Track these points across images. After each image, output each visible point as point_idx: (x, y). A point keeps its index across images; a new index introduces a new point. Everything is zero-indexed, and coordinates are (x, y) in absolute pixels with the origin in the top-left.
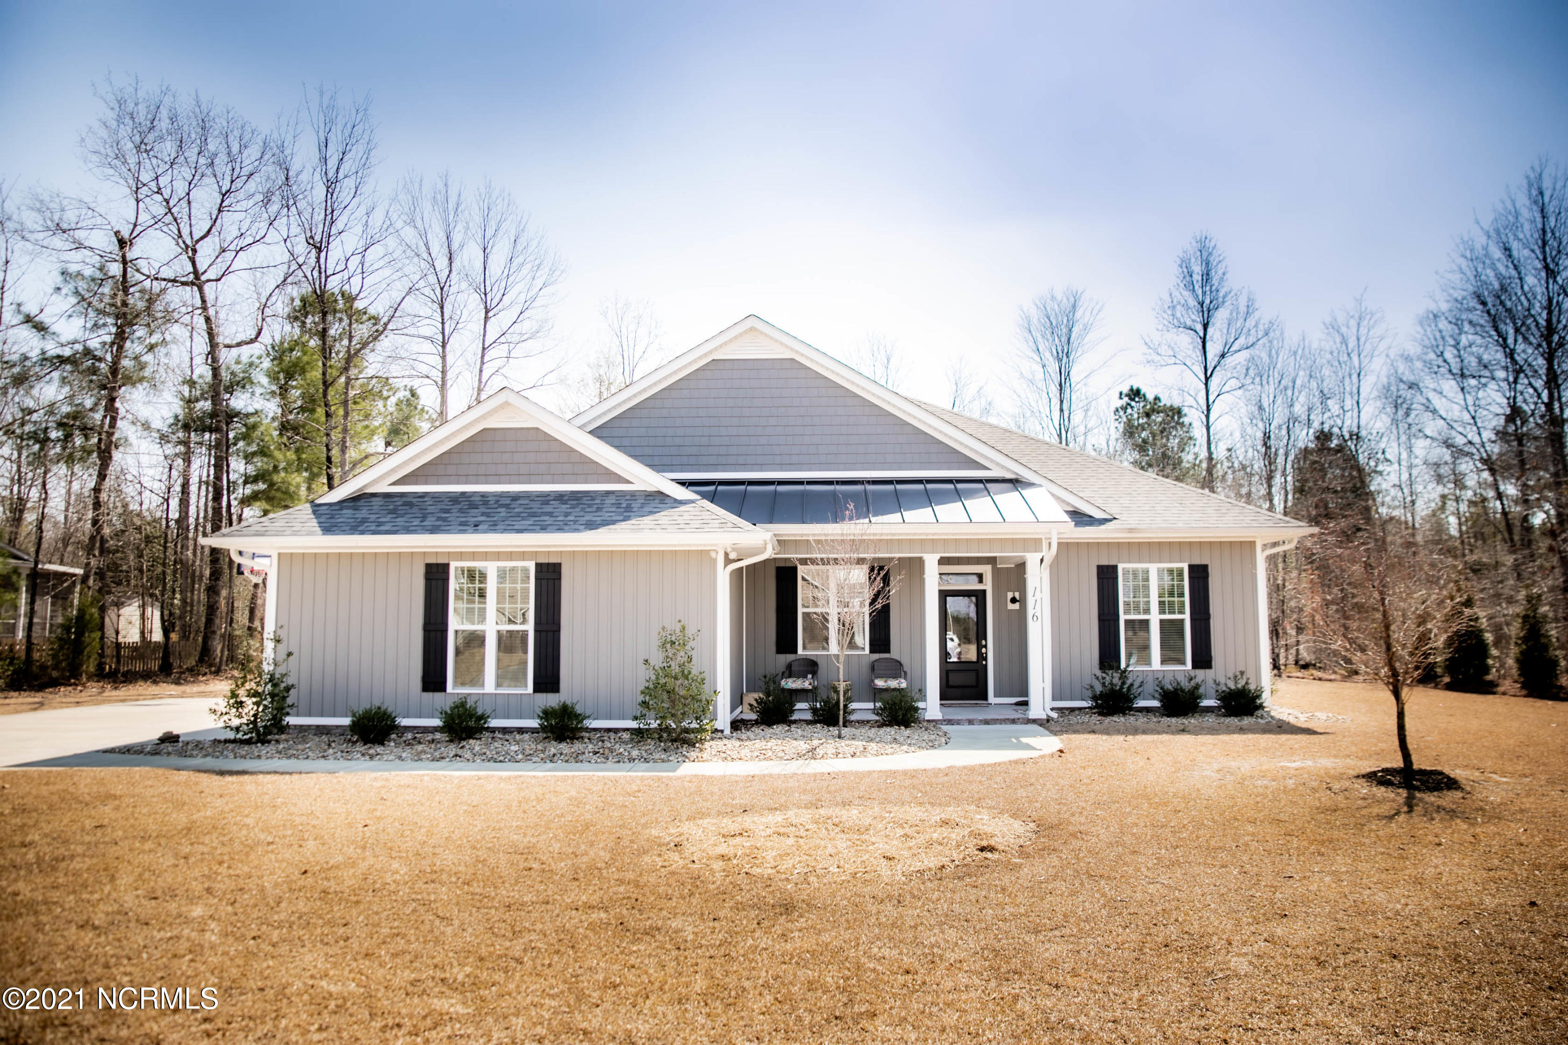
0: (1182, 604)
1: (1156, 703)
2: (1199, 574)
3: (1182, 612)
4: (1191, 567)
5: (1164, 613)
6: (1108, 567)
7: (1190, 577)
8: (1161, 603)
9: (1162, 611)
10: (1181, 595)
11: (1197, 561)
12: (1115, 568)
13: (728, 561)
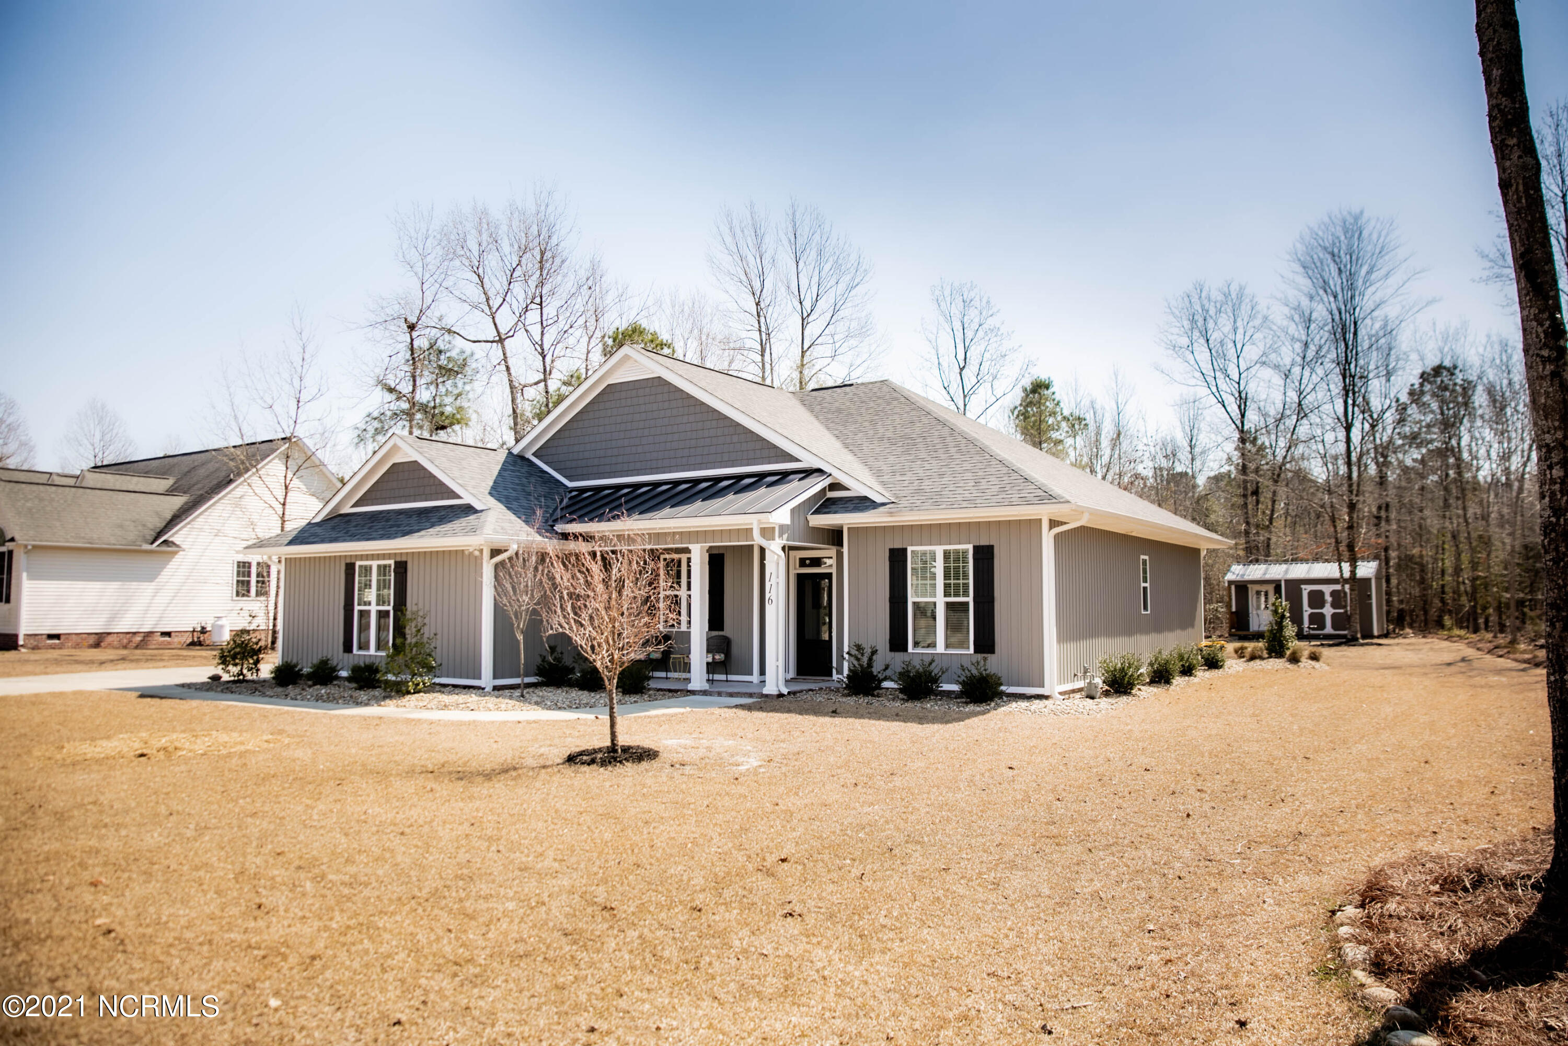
0: (966, 586)
1: (955, 688)
2: (984, 556)
3: (966, 594)
4: (976, 548)
5: (950, 596)
6: (898, 550)
7: (975, 559)
8: (947, 586)
9: (947, 594)
10: (966, 576)
11: (984, 542)
12: (904, 551)
13: (492, 556)
